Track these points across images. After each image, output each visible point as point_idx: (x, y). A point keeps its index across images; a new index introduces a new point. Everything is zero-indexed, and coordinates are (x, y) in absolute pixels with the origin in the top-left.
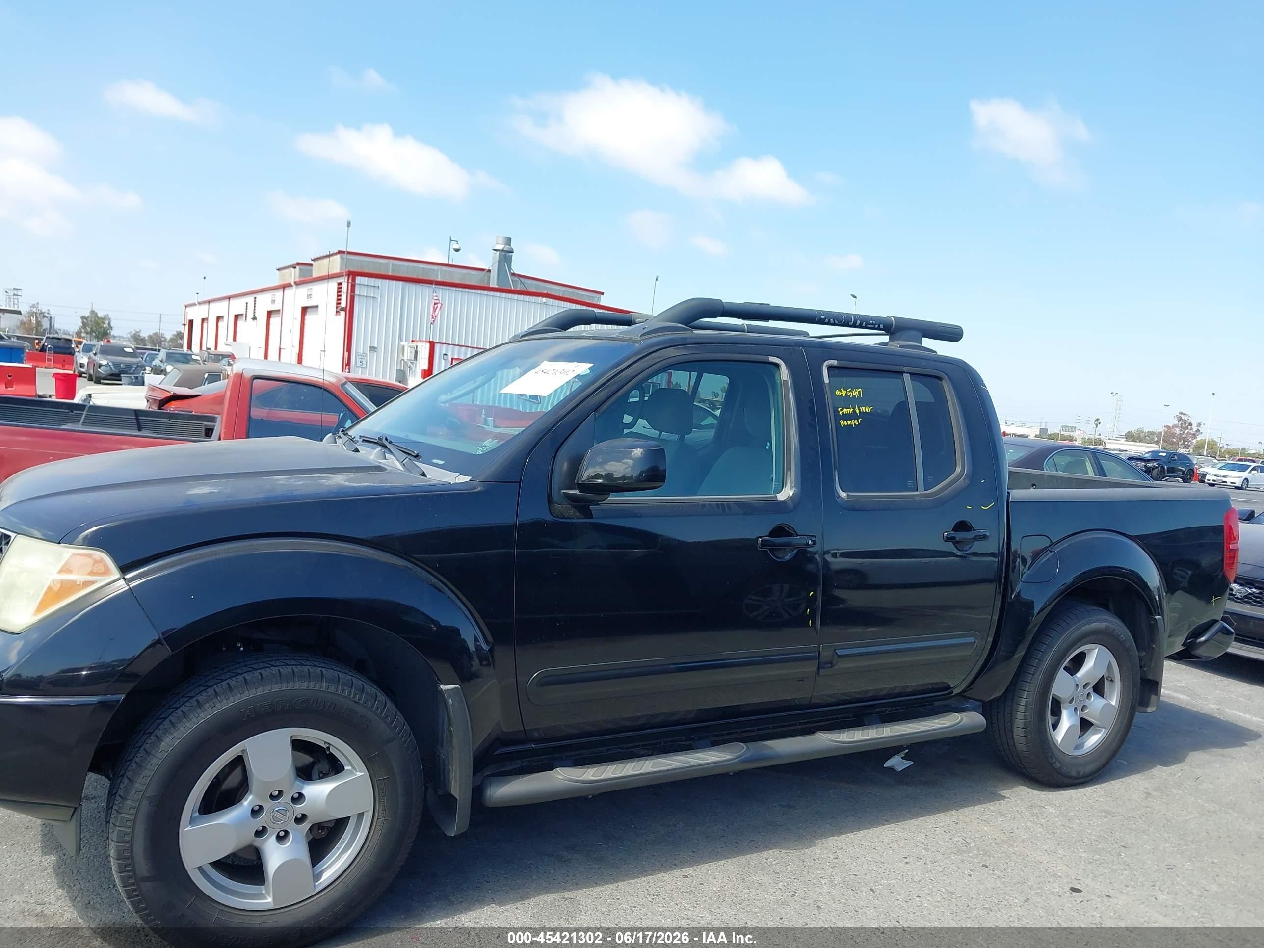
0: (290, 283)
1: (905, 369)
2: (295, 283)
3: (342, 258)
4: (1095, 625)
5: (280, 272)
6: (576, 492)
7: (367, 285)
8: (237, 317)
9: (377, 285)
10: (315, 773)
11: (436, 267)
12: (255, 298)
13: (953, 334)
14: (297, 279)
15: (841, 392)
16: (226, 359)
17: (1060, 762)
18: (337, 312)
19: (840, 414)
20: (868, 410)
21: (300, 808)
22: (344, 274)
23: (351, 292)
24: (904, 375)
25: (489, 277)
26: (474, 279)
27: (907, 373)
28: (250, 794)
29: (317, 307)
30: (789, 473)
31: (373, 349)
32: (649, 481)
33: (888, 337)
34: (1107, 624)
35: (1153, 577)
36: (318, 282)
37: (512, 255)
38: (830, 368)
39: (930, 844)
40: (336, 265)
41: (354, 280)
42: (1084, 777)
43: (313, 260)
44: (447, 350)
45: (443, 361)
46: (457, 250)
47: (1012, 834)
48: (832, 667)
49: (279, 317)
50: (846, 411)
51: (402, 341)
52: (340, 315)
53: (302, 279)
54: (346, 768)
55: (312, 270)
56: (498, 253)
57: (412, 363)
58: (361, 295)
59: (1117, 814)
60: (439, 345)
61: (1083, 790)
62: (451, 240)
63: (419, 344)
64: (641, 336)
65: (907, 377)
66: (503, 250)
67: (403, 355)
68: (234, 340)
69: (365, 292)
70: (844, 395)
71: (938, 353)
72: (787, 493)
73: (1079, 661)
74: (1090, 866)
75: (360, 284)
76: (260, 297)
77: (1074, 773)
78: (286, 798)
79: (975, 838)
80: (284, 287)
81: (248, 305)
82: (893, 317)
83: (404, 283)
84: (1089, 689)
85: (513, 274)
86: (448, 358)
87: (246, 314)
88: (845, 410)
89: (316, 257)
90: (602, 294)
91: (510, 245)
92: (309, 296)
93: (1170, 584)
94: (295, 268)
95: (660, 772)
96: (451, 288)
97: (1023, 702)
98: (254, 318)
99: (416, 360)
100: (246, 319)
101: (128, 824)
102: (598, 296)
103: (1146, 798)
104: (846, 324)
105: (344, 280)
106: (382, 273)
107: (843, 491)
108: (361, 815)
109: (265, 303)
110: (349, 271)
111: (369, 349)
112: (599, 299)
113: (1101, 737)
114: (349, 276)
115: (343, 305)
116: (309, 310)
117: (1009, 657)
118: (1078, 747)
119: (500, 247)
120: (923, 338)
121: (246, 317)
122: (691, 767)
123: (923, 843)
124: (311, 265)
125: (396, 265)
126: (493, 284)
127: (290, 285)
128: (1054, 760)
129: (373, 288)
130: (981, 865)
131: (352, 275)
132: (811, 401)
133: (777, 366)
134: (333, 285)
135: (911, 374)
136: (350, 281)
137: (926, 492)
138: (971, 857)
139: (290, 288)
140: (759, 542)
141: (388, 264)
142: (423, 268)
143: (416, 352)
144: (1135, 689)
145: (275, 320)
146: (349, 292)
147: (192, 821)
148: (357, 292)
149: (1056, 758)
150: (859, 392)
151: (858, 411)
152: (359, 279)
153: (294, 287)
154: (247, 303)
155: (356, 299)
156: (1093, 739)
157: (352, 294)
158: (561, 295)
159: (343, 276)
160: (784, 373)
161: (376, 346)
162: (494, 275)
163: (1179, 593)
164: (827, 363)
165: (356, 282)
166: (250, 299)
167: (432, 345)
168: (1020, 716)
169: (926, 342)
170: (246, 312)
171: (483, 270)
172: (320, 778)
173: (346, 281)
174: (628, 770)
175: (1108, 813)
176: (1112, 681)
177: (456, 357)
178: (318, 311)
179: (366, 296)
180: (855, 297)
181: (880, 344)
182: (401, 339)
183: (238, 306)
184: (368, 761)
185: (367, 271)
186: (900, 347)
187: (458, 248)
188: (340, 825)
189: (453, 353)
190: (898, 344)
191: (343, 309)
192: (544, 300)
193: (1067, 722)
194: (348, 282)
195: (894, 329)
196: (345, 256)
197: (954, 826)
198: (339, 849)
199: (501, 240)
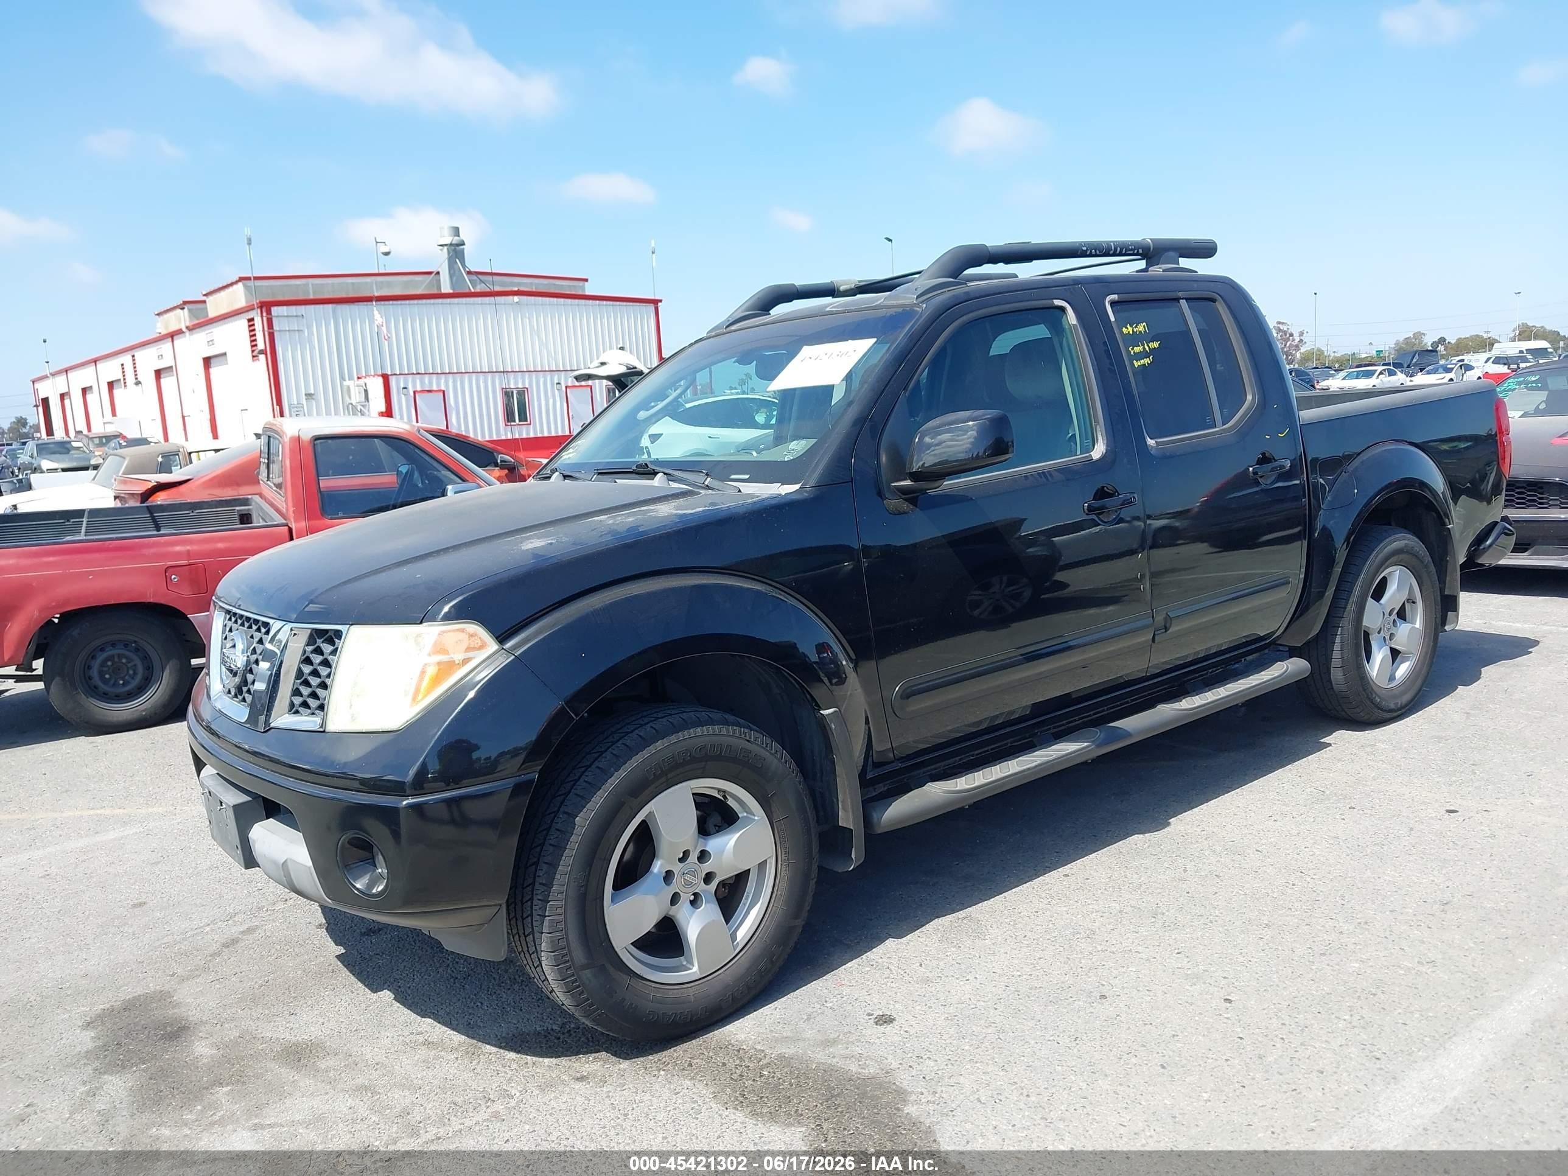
0: (181, 330)
1: (1180, 294)
2: (187, 328)
3: (245, 286)
4: (1396, 545)
5: (161, 317)
6: (908, 482)
7: (287, 316)
8: (111, 385)
9: (300, 314)
10: (712, 828)
11: (368, 279)
12: (133, 356)
13: (1207, 250)
14: (188, 324)
15: (1127, 328)
16: (115, 441)
17: (1379, 697)
18: (253, 357)
19: (1132, 353)
20: (1156, 345)
21: (707, 867)
22: (256, 306)
23: (269, 328)
24: (1181, 301)
25: (439, 280)
26: (421, 286)
27: (1182, 299)
28: (658, 859)
29: (225, 354)
30: (1098, 427)
31: (309, 396)
32: (992, 455)
33: (1144, 262)
34: (1406, 542)
35: (1438, 482)
36: (221, 322)
37: (463, 249)
38: (1113, 303)
39: (1286, 800)
40: (238, 297)
41: (269, 312)
42: (1402, 708)
43: (205, 295)
44: (406, 382)
45: (403, 396)
46: (387, 254)
47: (1359, 775)
48: (1166, 631)
49: (173, 375)
50: (1137, 349)
51: (345, 380)
52: (258, 360)
53: (197, 322)
54: (740, 816)
55: (206, 308)
56: (446, 248)
57: (363, 406)
58: (282, 331)
59: (1448, 738)
60: (394, 377)
61: (1402, 722)
62: (377, 242)
63: (368, 380)
64: (917, 298)
65: (1183, 302)
66: (451, 244)
67: (350, 398)
68: (114, 414)
69: (287, 325)
70: (1131, 333)
71: (1199, 273)
72: (1099, 451)
73: (1383, 585)
74: (1451, 788)
75: (277, 317)
76: (139, 354)
77: (1392, 706)
78: (693, 857)
79: (1326, 785)
80: (172, 336)
81: (125, 366)
82: (1151, 239)
83: (334, 305)
84: (1394, 616)
85: (469, 273)
86: (408, 392)
87: (124, 379)
88: (1135, 348)
89: (208, 291)
90: (586, 280)
91: (459, 236)
92: (211, 342)
93: (1456, 491)
94: (183, 309)
95: (1029, 769)
96: (395, 302)
97: (1338, 639)
98: (138, 383)
99: (368, 401)
100: (125, 386)
101: (559, 911)
102: (581, 283)
103: (1468, 718)
104: (1084, 255)
105: (256, 315)
106: (301, 297)
107: (1151, 439)
108: (762, 865)
109: (149, 360)
110: (260, 302)
111: (304, 397)
112: (583, 288)
113: (1409, 666)
114: (261, 308)
115: (261, 346)
116: (213, 361)
117: (1321, 595)
118: (1392, 678)
119: (448, 240)
120: (1180, 259)
121: (125, 383)
122: (1055, 759)
123: (1279, 800)
124: (204, 302)
125: (316, 284)
126: (446, 288)
127: (180, 332)
128: (1374, 696)
129: (295, 318)
130: (1348, 808)
131: (266, 306)
132: (1105, 343)
133: (1062, 309)
134: (241, 323)
135: (1187, 299)
136: (264, 314)
137: (1224, 427)
138: (1333, 803)
139: (183, 335)
140: (1086, 508)
141: (307, 285)
142: (353, 283)
143: (366, 391)
144: (1437, 607)
145: (167, 382)
146: (266, 328)
147: (613, 900)
148: (276, 327)
149: (1376, 693)
150: (1144, 326)
151: (1147, 349)
152: (275, 311)
153: (187, 334)
154: (122, 365)
155: (276, 335)
156: (1403, 670)
157: (271, 331)
158: (534, 290)
159: (253, 309)
160: (1071, 317)
161: (313, 392)
162: (445, 278)
163: (1463, 498)
164: (1108, 299)
165: (273, 314)
166: (126, 359)
167: (386, 378)
168: (1336, 654)
169: (1184, 263)
170: (124, 376)
171: (430, 273)
172: (718, 832)
173: (259, 314)
174: (979, 779)
175: (1440, 738)
176: (1414, 602)
177: (419, 388)
178: (226, 360)
179: (289, 331)
180: (890, 240)
181: (1137, 271)
182: (342, 378)
183: (110, 370)
184: (765, 803)
185: (280, 298)
186: (1163, 271)
187: (387, 251)
188: (742, 878)
189: (414, 385)
190: (1160, 268)
191: (261, 352)
192: (516, 299)
193: (1380, 655)
194: (262, 316)
195: (1153, 249)
196: (251, 283)
197: (1299, 779)
198: (745, 905)
199: (446, 232)
